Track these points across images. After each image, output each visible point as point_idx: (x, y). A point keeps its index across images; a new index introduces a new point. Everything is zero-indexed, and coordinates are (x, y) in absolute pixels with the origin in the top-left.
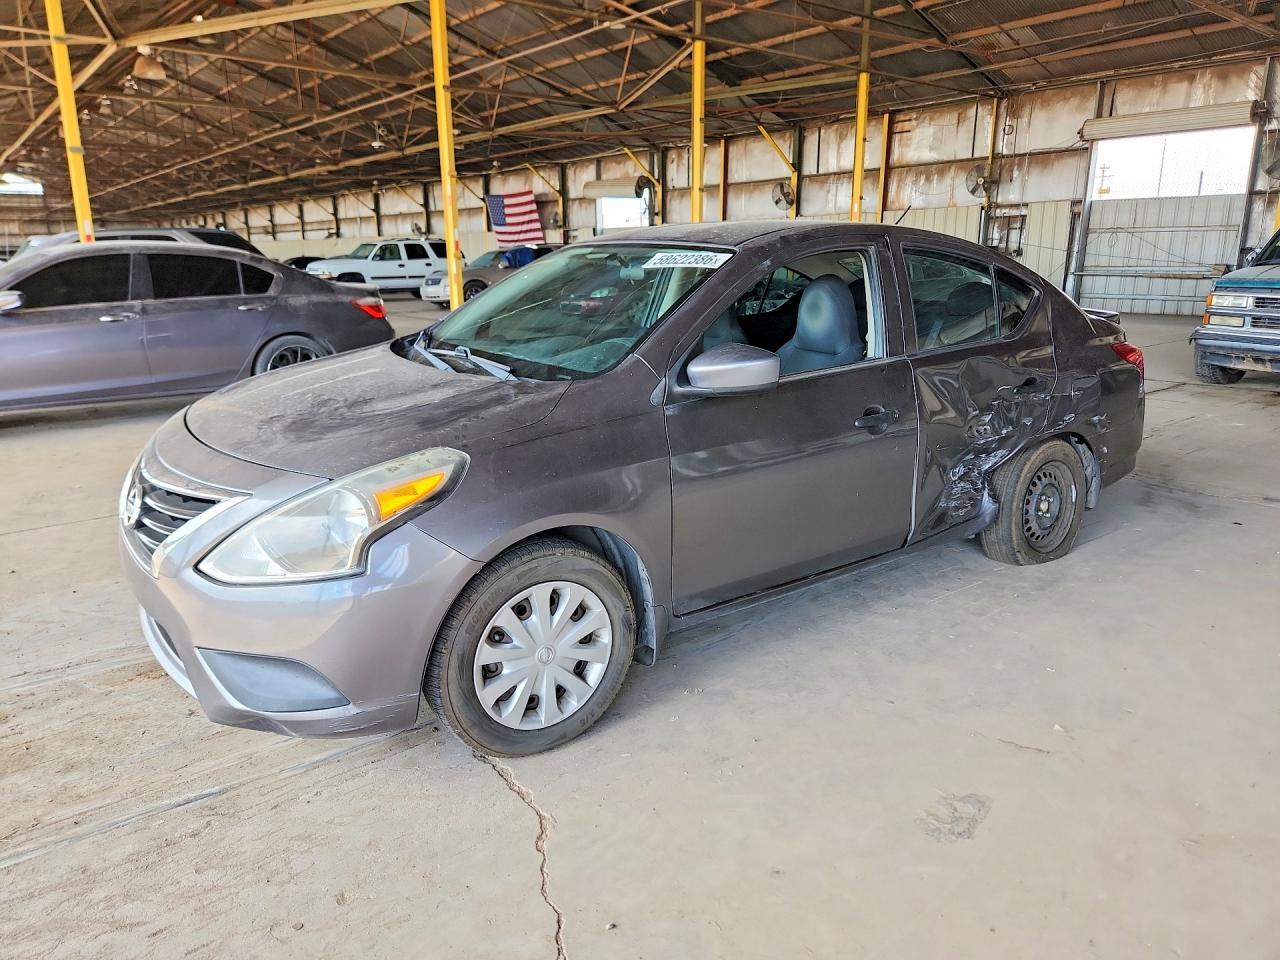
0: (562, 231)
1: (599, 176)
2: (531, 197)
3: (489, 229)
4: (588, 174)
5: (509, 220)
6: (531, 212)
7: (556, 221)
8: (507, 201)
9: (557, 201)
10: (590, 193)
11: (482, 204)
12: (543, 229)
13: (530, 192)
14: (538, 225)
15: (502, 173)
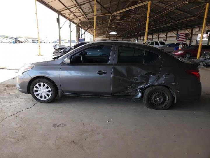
0: (190, 40)
1: (199, 30)
2: (184, 34)
3: (176, 40)
4: (197, 30)
5: (180, 38)
6: (184, 37)
7: (189, 38)
8: (180, 35)
9: (190, 35)
10: (197, 33)
11: (176, 35)
12: (186, 40)
13: (185, 33)
14: (185, 39)
15: (180, 30)
